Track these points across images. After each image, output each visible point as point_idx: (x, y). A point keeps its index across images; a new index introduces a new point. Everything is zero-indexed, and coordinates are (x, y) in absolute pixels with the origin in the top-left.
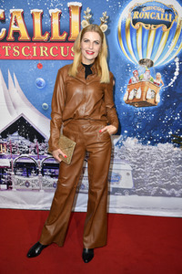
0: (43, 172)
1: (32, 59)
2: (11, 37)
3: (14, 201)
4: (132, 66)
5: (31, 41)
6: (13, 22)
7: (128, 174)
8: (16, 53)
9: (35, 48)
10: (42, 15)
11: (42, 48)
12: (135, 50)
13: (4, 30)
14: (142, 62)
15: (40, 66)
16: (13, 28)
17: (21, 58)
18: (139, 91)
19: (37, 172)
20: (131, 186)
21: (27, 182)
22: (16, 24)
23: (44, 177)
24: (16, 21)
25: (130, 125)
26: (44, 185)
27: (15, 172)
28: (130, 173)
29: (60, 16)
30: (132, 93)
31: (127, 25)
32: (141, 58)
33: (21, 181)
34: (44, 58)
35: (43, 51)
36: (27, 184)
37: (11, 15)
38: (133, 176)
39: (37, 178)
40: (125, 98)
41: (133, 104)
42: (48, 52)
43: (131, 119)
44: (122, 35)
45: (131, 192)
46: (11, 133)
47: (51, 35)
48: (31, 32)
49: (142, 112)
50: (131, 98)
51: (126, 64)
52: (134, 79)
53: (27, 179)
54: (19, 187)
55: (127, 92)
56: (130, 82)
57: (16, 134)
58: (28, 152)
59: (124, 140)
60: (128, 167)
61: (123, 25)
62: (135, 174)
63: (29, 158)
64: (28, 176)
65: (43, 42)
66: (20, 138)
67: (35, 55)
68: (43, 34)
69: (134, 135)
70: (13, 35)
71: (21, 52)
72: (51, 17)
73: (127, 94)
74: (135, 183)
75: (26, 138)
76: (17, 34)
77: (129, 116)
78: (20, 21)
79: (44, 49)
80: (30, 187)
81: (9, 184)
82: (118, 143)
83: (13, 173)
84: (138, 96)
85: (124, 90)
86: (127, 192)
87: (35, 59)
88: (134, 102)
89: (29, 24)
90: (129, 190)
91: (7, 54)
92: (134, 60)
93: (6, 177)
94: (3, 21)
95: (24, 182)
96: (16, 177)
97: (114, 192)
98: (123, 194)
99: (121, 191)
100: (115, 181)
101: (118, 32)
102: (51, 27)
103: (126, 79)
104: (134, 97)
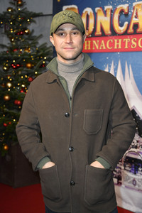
2: (131, 30)
6: (135, 14)
8: (134, 46)
13: (126, 23)
16: (134, 20)
17: (137, 50)
22: (136, 17)
24: (137, 13)
27: (125, 166)
36: (134, 182)
37: (134, 8)
53: (134, 176)
58: (136, 147)
63: (137, 153)
64: (135, 174)
70: (133, 28)
71: (137, 44)
76: (136, 26)
78: (140, 13)
80: (137, 187)
83: (123, 168)
91: (126, 47)
93: (117, 170)
94: (127, 15)
95: (132, 179)
96: (125, 172)
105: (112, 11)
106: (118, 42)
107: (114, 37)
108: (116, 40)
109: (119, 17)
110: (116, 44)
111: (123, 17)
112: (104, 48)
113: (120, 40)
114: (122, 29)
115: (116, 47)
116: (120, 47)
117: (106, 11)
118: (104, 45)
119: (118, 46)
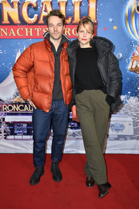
2: (41, 21)
4: (136, 42)
6: (44, 9)
7: (130, 124)
10: (66, 3)
11: (65, 29)
13: (36, 15)
16: (44, 14)
20: (132, 133)
22: (46, 11)
24: (46, 9)
25: (133, 88)
28: (132, 123)
29: (81, 4)
30: (135, 63)
31: (133, 10)
35: (67, 31)
37: (42, 4)
38: (134, 126)
41: (135, 71)
42: (71, 32)
43: (133, 83)
44: (129, 18)
45: (132, 138)
47: (73, 19)
50: (134, 67)
51: (131, 41)
52: (137, 52)
55: (131, 63)
56: (134, 55)
59: (128, 99)
60: (130, 119)
61: (130, 11)
62: (135, 124)
65: (66, 24)
68: (67, 18)
69: (135, 96)
70: (43, 20)
72: (73, 5)
73: (131, 64)
74: (135, 131)
77: (132, 80)
82: (123, 101)
85: (129, 61)
86: (129, 138)
88: (136, 70)
90: (130, 136)
91: (38, 35)
92: (137, 37)
94: (36, 8)
97: (119, 138)
98: (126, 139)
99: (125, 137)
100: (119, 130)
101: (126, 16)
102: (74, 13)
103: (130, 52)
104: (137, 66)
105: (19, 4)
106: (29, 30)
107: (24, 27)
108: (27, 29)
109: (28, 10)
110: (27, 32)
111: (32, 10)
112: (14, 35)
113: (31, 29)
114: (33, 20)
115: (27, 35)
116: (31, 35)
117: (13, 3)
118: (13, 33)
119: (29, 34)
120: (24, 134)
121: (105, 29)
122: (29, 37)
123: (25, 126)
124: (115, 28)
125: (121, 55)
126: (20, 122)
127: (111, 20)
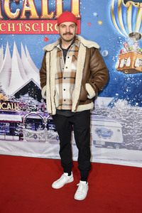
0: (48, 127)
1: (40, 34)
2: (23, 16)
3: (25, 150)
4: (123, 39)
5: (40, 19)
6: (26, 3)
7: (119, 131)
8: (28, 29)
9: (42, 24)
11: (48, 24)
12: (125, 25)
13: (18, 10)
14: (131, 35)
15: (46, 39)
16: (26, 8)
17: (31, 33)
18: (129, 60)
19: (43, 127)
20: (121, 141)
21: (35, 135)
22: (28, 5)
23: (49, 131)
24: (28, 2)
25: (121, 89)
26: (49, 138)
27: (26, 126)
28: (121, 129)
30: (123, 61)
31: (119, 3)
32: (131, 32)
33: (30, 134)
34: (50, 33)
35: (49, 27)
36: (35, 137)
38: (123, 132)
39: (43, 131)
40: (116, 66)
41: (123, 71)
42: (53, 28)
43: (121, 84)
44: (115, 12)
45: (121, 146)
46: (23, 94)
47: (55, 14)
48: (39, 12)
49: (131, 78)
50: (122, 66)
51: (118, 37)
52: (125, 50)
53: (35, 132)
54: (28, 138)
56: (121, 52)
57: (27, 95)
58: (36, 110)
59: (116, 101)
60: (119, 124)
61: (116, 5)
62: (125, 130)
63: (37, 115)
64: (36, 130)
65: (49, 19)
66: (30, 98)
67: (42, 30)
68: (49, 13)
69: (124, 98)
70: (25, 14)
71: (31, 28)
73: (118, 62)
74: (125, 138)
75: (35, 98)
76: (28, 13)
77: (119, 81)
78: (31, 3)
79: (50, 25)
80: (38, 139)
81: (21, 136)
82: (110, 104)
83: (24, 127)
84: (128, 65)
85: (116, 61)
86: (118, 146)
87: (42, 33)
88: (124, 69)
89: (39, 5)
91: (20, 30)
92: (124, 33)
93: (19, 130)
94: (18, 3)
95: (33, 135)
96: (27, 130)
97: (107, 145)
98: (115, 148)
99: (113, 145)
100: (107, 136)
101: (111, 10)
102: (56, 7)
103: (117, 50)
104: (125, 65)
106: (11, 25)
107: (6, 22)
108: (9, 24)
109: (10, 4)
110: (9, 27)
111: (14, 5)
113: (13, 24)
114: (15, 15)
115: (9, 30)
116: (14, 30)
119: (11, 29)
120: (7, 134)
121: (90, 24)
122: (11, 33)
123: (8, 125)
124: (100, 23)
125: (107, 53)
126: (3, 121)
127: (95, 14)
